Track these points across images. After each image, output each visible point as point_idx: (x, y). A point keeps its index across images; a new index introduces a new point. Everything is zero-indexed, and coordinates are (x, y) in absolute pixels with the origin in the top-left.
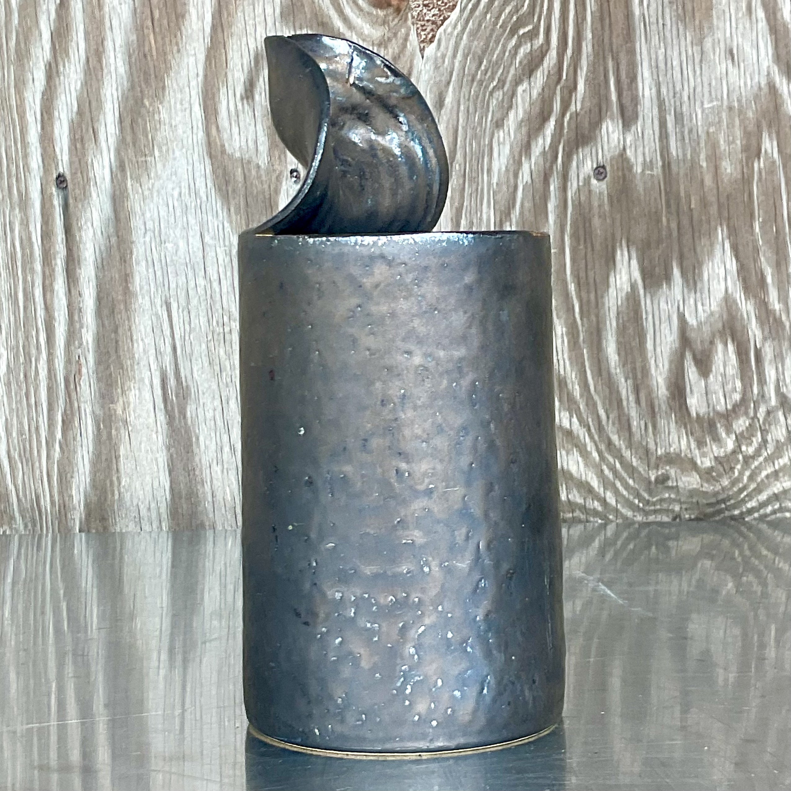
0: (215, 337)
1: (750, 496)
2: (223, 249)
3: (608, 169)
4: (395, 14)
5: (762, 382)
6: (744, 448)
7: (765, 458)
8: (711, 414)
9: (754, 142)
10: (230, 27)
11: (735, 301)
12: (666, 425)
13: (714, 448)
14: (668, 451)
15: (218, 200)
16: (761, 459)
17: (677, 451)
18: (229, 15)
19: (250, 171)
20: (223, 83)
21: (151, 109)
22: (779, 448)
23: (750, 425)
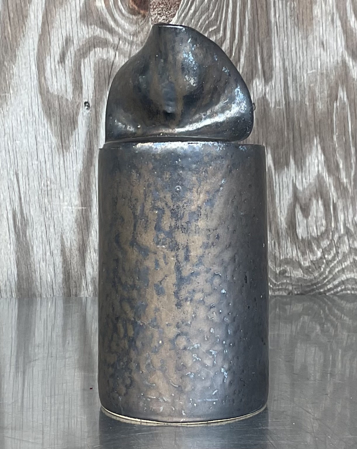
0: (43, 192)
1: (329, 282)
2: (47, 144)
3: (256, 105)
4: (142, 18)
5: (337, 221)
6: (326, 256)
7: (338, 261)
8: (309, 238)
9: (334, 92)
10: (52, 23)
11: (323, 177)
12: (285, 243)
13: (311, 256)
14: (286, 257)
15: (45, 118)
16: (336, 262)
17: (291, 257)
18: (51, 16)
19: (62, 102)
20: (48, 54)
21: (8, 67)
22: (345, 257)
23: (330, 244)
